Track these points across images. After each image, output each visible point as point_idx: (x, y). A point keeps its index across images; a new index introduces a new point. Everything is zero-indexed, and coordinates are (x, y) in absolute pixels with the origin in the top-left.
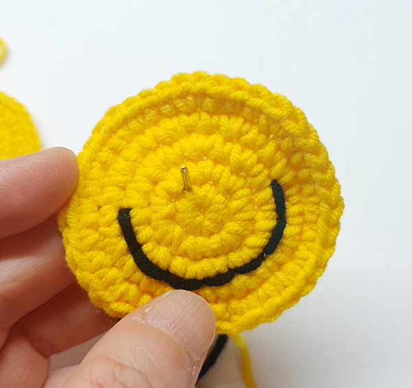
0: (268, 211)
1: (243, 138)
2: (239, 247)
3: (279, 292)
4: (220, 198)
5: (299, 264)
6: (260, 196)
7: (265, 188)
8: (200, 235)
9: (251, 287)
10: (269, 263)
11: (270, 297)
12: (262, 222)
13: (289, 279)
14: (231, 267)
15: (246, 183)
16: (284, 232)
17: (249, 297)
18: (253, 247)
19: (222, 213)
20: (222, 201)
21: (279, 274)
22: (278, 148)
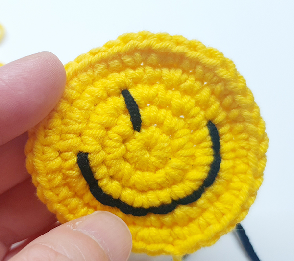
0: (206, 147)
1: (182, 86)
2: (182, 181)
3: (217, 220)
4: (164, 137)
5: (234, 195)
6: (198, 135)
7: (202, 128)
8: (147, 170)
9: (192, 216)
10: (208, 194)
11: (209, 224)
12: (202, 157)
13: (226, 208)
14: (174, 198)
15: (185, 124)
16: (221, 166)
17: (191, 225)
18: (194, 180)
19: (167, 150)
20: (166, 140)
21: (218, 204)
22: (213, 93)
